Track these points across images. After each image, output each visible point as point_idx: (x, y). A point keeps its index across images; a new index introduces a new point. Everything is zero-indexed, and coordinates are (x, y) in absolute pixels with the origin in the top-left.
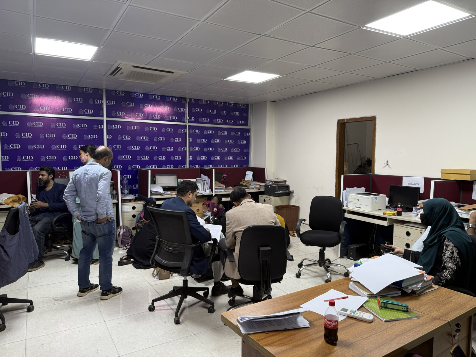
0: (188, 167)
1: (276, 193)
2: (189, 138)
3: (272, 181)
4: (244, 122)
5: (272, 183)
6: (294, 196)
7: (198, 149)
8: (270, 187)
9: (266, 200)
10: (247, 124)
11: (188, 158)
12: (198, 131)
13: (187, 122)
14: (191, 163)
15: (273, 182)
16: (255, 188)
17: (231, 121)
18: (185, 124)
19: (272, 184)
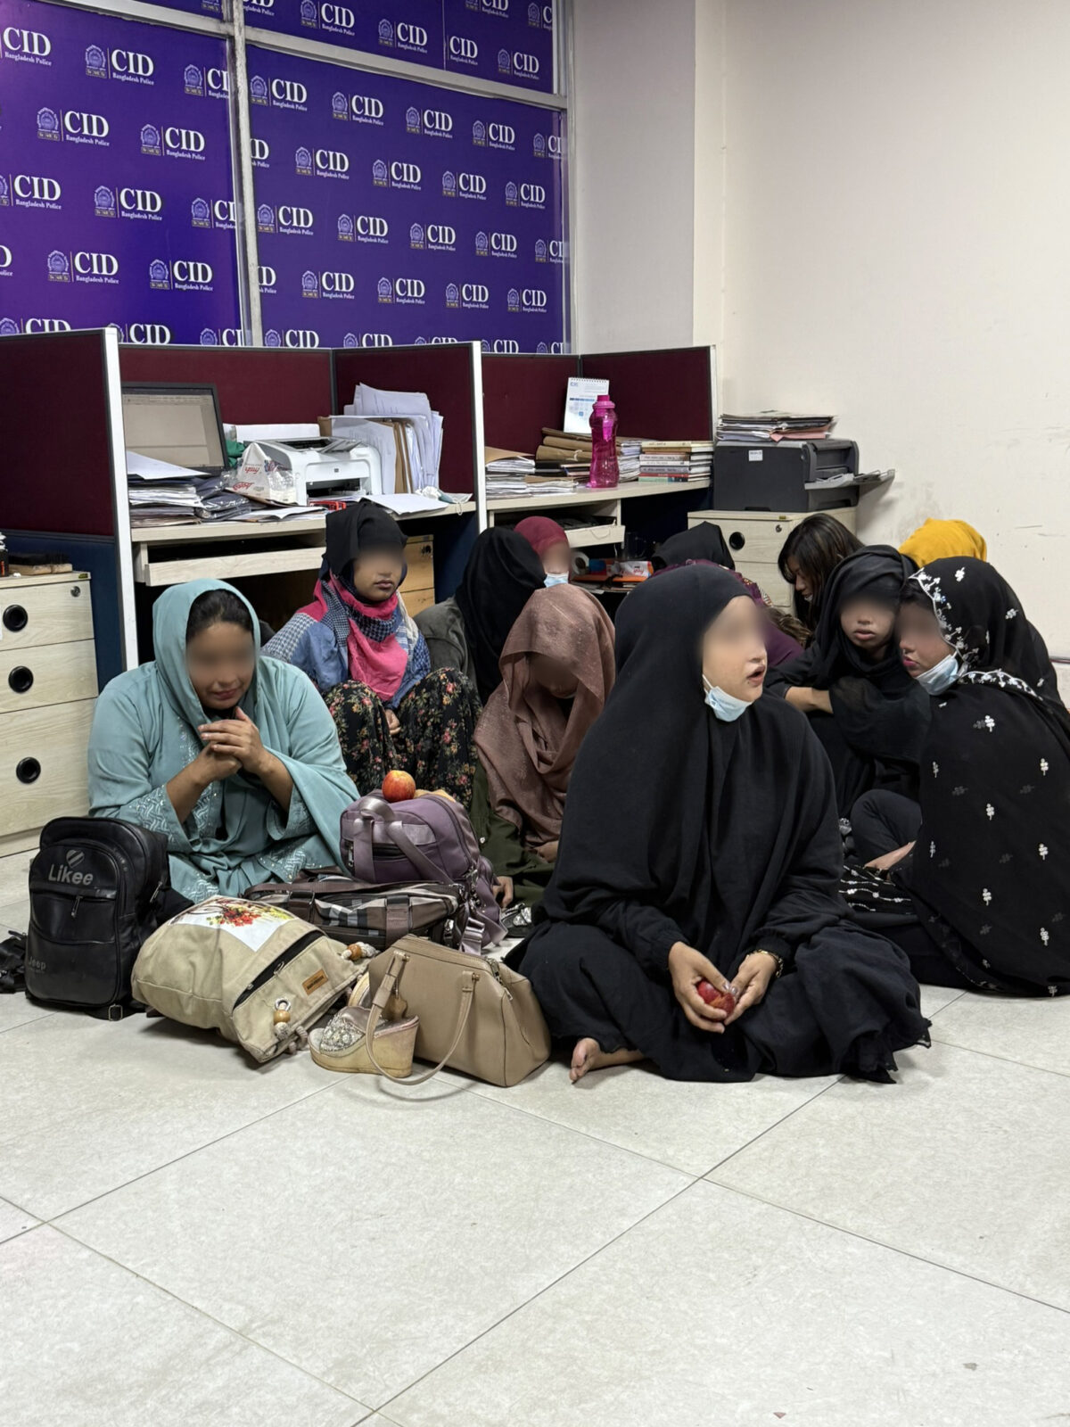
0: (258, 343)
1: (808, 486)
2: (254, 134)
3: (773, 421)
4: (531, 65)
5: (778, 431)
6: (890, 504)
7: (302, 220)
8: (755, 456)
9: (745, 534)
10: (543, 82)
11: (255, 280)
12: (296, 94)
13: (236, 14)
14: (278, 312)
15: (784, 425)
16: (643, 474)
17: (470, 50)
18: (223, 29)
19: (777, 437)
